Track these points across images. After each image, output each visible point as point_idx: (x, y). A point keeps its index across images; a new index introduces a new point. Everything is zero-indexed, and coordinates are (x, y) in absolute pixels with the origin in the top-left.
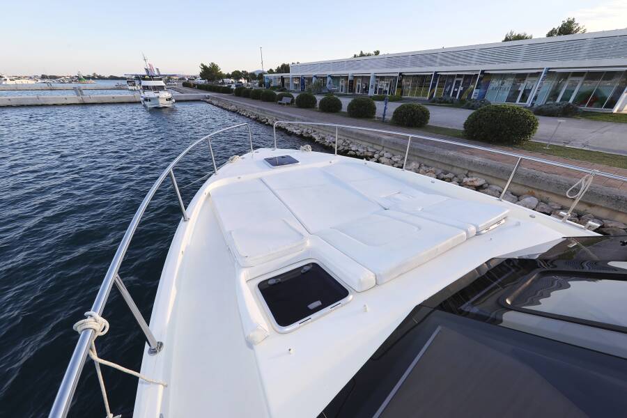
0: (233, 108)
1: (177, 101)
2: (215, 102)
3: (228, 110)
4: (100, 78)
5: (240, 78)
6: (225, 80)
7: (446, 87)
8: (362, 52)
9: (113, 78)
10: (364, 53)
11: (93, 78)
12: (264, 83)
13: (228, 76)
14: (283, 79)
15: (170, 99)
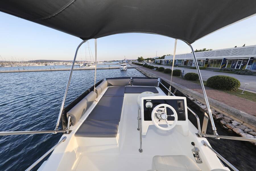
0: (140, 70)
1: (127, 68)
2: (137, 69)
3: (139, 71)
4: (115, 61)
5: (149, 60)
6: (144, 61)
7: (233, 63)
8: (197, 50)
9: (117, 61)
10: (198, 50)
11: (113, 61)
12: (155, 62)
13: (146, 60)
14: (161, 61)
15: (126, 68)
